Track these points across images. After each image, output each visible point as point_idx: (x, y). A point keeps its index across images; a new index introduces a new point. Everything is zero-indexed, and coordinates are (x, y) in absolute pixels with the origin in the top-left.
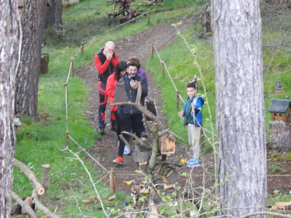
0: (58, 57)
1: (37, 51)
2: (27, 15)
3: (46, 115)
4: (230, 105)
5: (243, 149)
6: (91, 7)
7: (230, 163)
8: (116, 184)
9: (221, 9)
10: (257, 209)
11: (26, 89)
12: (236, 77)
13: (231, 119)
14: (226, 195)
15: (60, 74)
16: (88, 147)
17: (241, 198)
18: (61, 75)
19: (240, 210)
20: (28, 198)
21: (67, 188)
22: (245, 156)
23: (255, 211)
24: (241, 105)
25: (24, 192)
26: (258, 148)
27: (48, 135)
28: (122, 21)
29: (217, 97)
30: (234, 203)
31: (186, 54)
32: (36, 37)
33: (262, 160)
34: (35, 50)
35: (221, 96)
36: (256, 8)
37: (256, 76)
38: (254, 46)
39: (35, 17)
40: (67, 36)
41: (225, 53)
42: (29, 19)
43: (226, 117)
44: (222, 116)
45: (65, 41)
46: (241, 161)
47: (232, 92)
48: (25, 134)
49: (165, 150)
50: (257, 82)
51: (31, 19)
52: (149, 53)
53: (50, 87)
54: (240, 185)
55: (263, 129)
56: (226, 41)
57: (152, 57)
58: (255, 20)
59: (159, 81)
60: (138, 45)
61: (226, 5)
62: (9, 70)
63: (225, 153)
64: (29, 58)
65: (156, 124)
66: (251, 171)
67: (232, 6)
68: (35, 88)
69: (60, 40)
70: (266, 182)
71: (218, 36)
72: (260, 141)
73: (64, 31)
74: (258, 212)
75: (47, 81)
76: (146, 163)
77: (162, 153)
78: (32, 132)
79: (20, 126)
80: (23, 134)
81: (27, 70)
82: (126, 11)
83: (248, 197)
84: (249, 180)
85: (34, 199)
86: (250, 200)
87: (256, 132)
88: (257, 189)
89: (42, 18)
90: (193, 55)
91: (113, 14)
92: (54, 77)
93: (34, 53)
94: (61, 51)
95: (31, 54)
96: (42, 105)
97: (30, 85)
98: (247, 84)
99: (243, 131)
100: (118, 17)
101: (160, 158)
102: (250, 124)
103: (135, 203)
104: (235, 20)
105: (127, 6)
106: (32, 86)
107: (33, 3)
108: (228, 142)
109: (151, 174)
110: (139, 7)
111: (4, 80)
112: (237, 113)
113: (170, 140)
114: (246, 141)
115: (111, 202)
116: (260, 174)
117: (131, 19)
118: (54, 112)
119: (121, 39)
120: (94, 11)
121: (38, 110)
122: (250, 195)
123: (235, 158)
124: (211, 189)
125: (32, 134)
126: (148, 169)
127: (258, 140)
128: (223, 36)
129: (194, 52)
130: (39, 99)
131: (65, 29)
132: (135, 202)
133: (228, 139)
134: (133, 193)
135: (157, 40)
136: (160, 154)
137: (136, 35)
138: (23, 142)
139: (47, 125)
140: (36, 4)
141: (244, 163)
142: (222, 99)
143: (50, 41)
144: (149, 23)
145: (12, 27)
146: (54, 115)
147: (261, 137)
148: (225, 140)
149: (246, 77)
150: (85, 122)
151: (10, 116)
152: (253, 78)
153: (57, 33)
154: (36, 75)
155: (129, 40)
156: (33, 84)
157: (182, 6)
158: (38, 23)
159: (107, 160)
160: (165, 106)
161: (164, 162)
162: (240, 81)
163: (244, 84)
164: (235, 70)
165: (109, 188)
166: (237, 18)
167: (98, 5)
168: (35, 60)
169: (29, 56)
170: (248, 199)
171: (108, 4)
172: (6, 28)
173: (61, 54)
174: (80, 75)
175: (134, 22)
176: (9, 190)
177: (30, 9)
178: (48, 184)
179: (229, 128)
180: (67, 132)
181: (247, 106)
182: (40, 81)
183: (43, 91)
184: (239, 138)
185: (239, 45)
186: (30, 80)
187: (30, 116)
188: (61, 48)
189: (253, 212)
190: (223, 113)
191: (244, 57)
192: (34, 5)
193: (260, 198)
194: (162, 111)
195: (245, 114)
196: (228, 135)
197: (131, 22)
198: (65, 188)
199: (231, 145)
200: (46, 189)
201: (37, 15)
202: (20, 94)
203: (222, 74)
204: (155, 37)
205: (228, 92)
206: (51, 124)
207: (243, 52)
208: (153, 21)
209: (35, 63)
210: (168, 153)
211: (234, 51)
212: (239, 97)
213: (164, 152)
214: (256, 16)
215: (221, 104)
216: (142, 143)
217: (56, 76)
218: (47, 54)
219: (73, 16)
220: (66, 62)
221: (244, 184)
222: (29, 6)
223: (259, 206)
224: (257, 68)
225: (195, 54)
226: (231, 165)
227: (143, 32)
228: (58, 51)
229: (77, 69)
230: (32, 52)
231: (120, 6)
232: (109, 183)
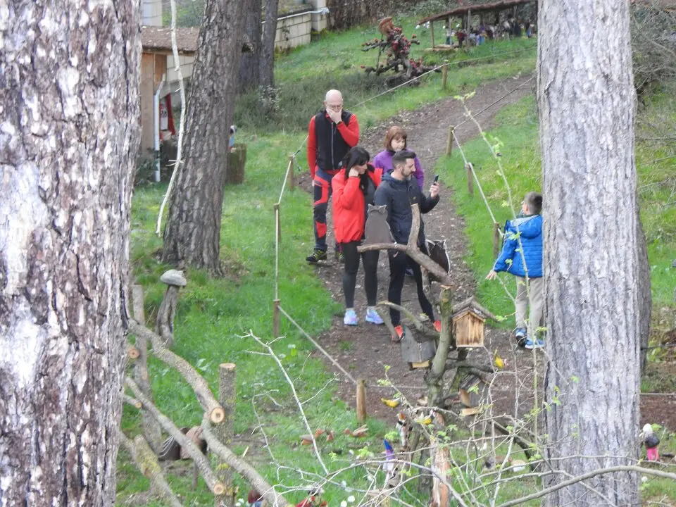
0: (263, 153)
1: (220, 139)
2: (203, 68)
3: (237, 267)
4: (570, 256)
5: (593, 342)
6: (333, 54)
7: (569, 368)
8: (368, 405)
9: (556, 68)
10: (619, 459)
11: (199, 213)
12: (582, 201)
13: (571, 283)
14: (559, 431)
15: (266, 186)
16: (317, 330)
17: (589, 438)
18: (270, 187)
19: (585, 460)
20: (195, 428)
21: (274, 411)
22: (597, 357)
23: (615, 464)
24: (591, 257)
25: (187, 417)
26: (623, 341)
27: (239, 306)
28: (392, 83)
29: (546, 240)
30: (573, 449)
31: (516, 150)
32: (220, 112)
33: (631, 365)
34: (217, 136)
35: (552, 237)
36: (625, 68)
37: (621, 201)
38: (618, 140)
39: (219, 72)
40: (283, 109)
41: (563, 153)
42: (206, 76)
43: (560, 278)
44: (554, 278)
45: (279, 120)
46: (588, 366)
47: (574, 230)
48: (193, 301)
49: (465, 340)
50: (623, 213)
51: (210, 77)
52: (444, 147)
53: (248, 210)
54: (586, 412)
55: (634, 305)
56: (564, 129)
57: (450, 154)
58: (622, 89)
59: (462, 201)
60: (422, 129)
61: (566, 59)
62: (119, 182)
63: (558, 348)
64: (205, 154)
65: (447, 288)
66: (609, 384)
67: (577, 62)
68: (216, 212)
69: (270, 117)
70: (638, 409)
71: (549, 121)
72: (627, 327)
73: (278, 99)
74: (622, 467)
75: (242, 199)
76: (426, 364)
77: (459, 346)
78: (208, 299)
79: (184, 287)
80: (189, 302)
81: (200, 176)
82: (401, 63)
83: (602, 436)
84: (603, 403)
85: (204, 431)
86: (604, 443)
87: (620, 309)
88: (619, 420)
89: (233, 76)
90: (496, 157)
91: (375, 68)
92: (256, 190)
93: (214, 143)
94: (271, 140)
95: (208, 145)
96: (229, 246)
97: (206, 207)
98: (605, 216)
99: (594, 306)
100: (385, 74)
101: (455, 354)
102: (608, 294)
103: (403, 444)
104: (582, 91)
105: (403, 53)
106: (209, 208)
107: (216, 45)
108: (564, 328)
109: (437, 386)
110: (426, 55)
111: (109, 202)
112: (582, 272)
113: (474, 319)
114: (600, 327)
115: (357, 440)
116: (627, 391)
117: (410, 78)
118: (252, 259)
119: (389, 118)
120: (339, 62)
121: (221, 255)
122: (605, 433)
123: (578, 360)
124: (526, 420)
125: (207, 303)
126: (430, 375)
127: (624, 324)
128: (559, 120)
129: (497, 151)
130: (224, 234)
131: (280, 96)
132: (403, 441)
133: (564, 323)
134: (401, 423)
135: (461, 121)
136: (455, 348)
137: (419, 111)
138: (189, 317)
139: (237, 286)
140: (220, 47)
141: (595, 369)
142: (554, 244)
143: (250, 119)
144: (445, 87)
145: (127, 101)
146: (251, 265)
147: (630, 319)
148: (559, 323)
149: (602, 201)
150: (313, 280)
151: (120, 272)
152: (617, 203)
153: (264, 105)
154: (219, 187)
155: (404, 120)
156: (213, 206)
157: (511, 55)
158: (223, 84)
159: (353, 357)
160: (472, 253)
161: (461, 363)
162: (590, 208)
163: (597, 215)
164: (580, 188)
165: (355, 411)
166: (586, 86)
167: (347, 50)
168: (217, 156)
169: (205, 148)
170: (600, 440)
171: (365, 48)
172: (115, 102)
173: (270, 146)
174: (305, 188)
175: (417, 84)
176: (115, 414)
177: (209, 55)
178: (230, 401)
179: (567, 300)
180: (276, 300)
181: (603, 259)
182: (226, 199)
183: (231, 219)
184: (586, 320)
185: (589, 137)
186: (207, 196)
187: (205, 267)
188: (270, 134)
189: (611, 465)
190: (555, 271)
191: (600, 162)
192: (217, 49)
193: (626, 438)
194: (464, 262)
195: (599, 273)
196: (564, 314)
197: (410, 85)
198: (268, 409)
199: (569, 333)
200: (227, 410)
201: (223, 68)
202: (185, 224)
203: (556, 194)
204: (457, 115)
205: (566, 231)
206: (246, 283)
207: (597, 153)
208: (454, 83)
209: (217, 163)
210: (470, 345)
211: (579, 150)
212: (588, 241)
213: (462, 343)
214: (625, 82)
215: (553, 252)
216: (419, 326)
217: (259, 189)
218: (242, 146)
219: (296, 71)
220: (280, 162)
221: (594, 411)
222: (207, 51)
223: (622, 454)
224: (623, 185)
225: (498, 155)
226: (569, 373)
227: (433, 105)
228: (266, 140)
229: (300, 176)
230: (211, 142)
231: (390, 53)
232: (355, 402)
